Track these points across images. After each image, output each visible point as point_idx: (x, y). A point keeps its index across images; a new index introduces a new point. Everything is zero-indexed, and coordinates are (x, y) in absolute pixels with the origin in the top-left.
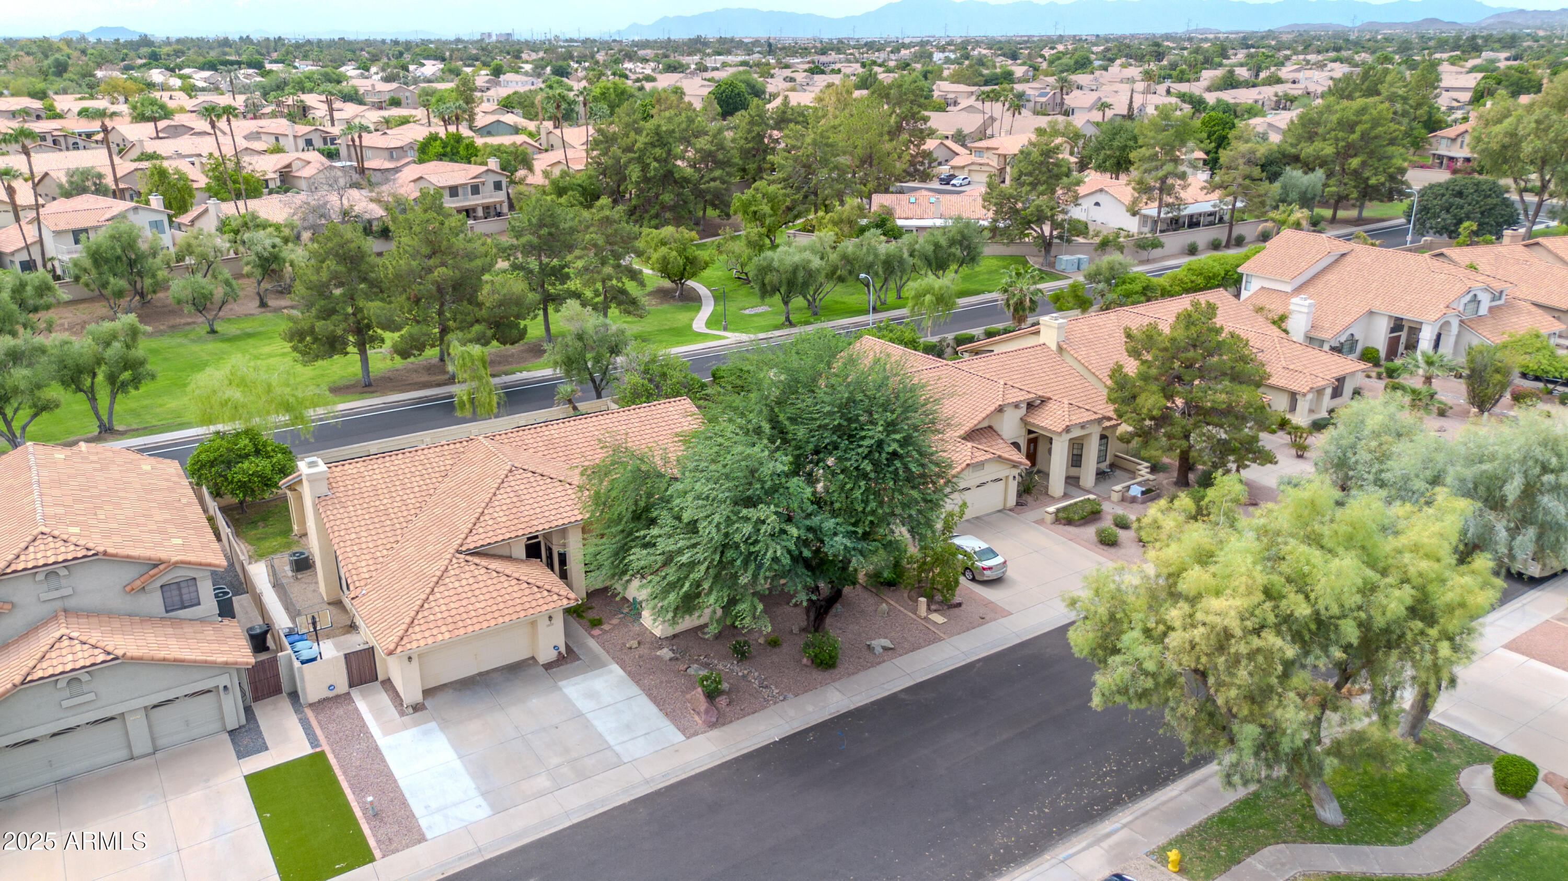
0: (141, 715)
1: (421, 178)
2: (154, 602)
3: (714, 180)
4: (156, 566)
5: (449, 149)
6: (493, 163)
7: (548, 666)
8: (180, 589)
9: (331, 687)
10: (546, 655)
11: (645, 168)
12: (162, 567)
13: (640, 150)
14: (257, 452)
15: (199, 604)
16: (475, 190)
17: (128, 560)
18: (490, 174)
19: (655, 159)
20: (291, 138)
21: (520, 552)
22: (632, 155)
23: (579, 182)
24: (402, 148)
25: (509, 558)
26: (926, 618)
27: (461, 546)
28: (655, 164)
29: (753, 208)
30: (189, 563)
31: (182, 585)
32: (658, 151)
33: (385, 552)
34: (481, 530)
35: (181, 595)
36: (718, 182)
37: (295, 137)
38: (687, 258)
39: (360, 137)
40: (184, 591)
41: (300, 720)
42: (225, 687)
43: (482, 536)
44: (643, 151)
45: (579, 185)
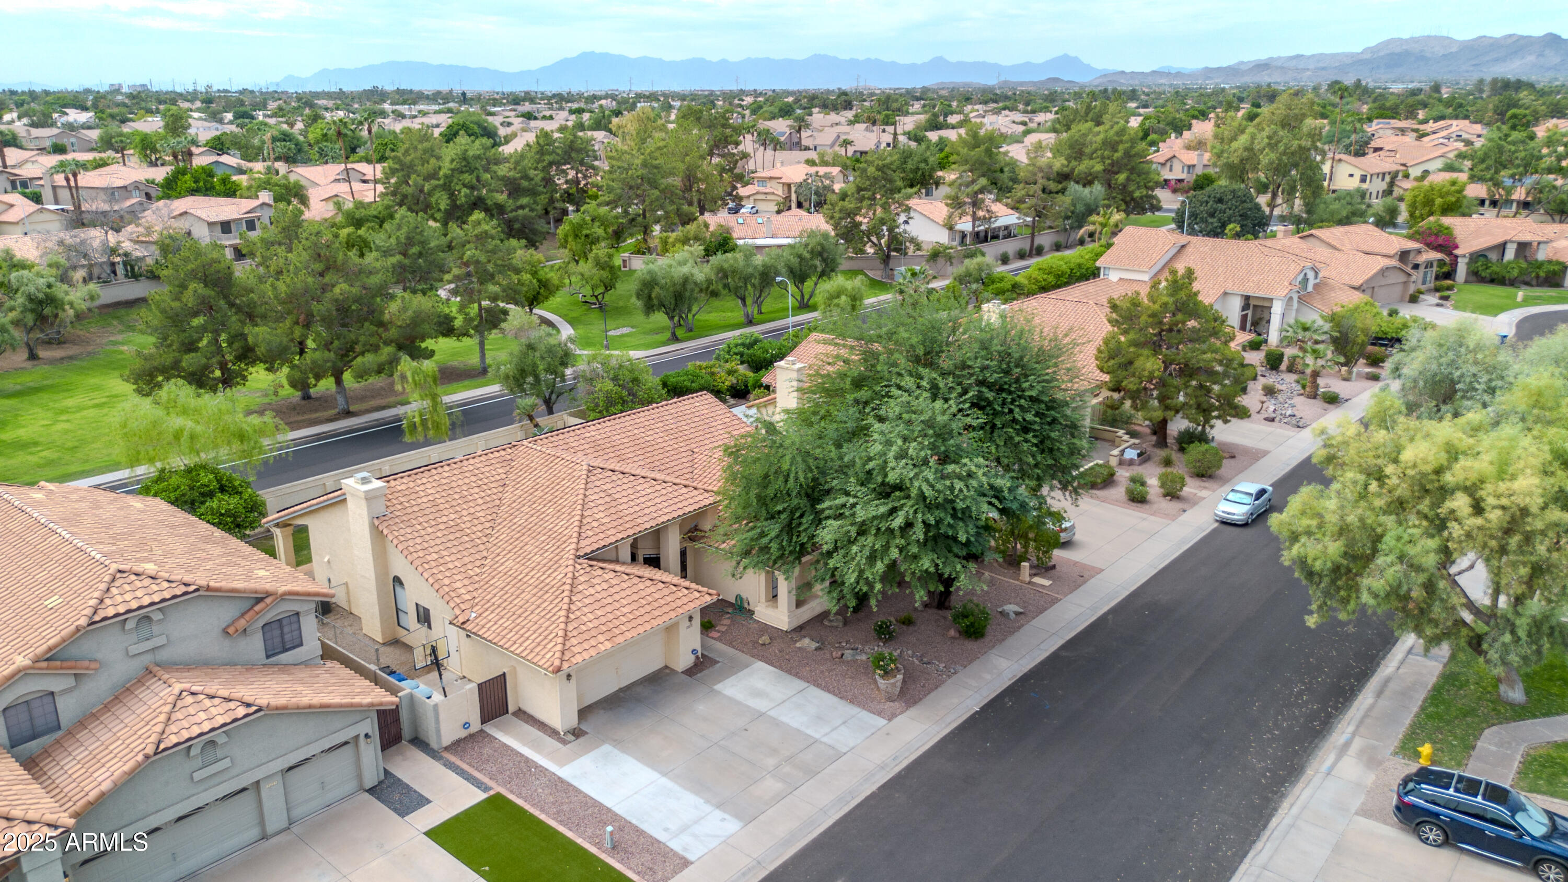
0: (277, 783)
1: (186, 213)
2: (255, 645)
3: (522, 207)
4: (261, 600)
5: (201, 184)
6: (265, 197)
7: (690, 672)
8: (281, 628)
9: (466, 725)
10: (684, 660)
11: (452, 196)
12: (268, 600)
13: (446, 176)
15: (301, 644)
16: (251, 225)
17: (231, 595)
18: (265, 207)
19: (465, 186)
22: (437, 182)
23: (375, 213)
24: (125, 187)
25: (617, 561)
26: (1030, 583)
27: (577, 550)
28: (465, 191)
29: (585, 232)
30: (297, 594)
31: (285, 622)
32: (467, 177)
34: (590, 533)
35: (282, 635)
36: (527, 210)
39: (74, 177)
40: (286, 629)
41: (445, 765)
42: (367, 736)
43: (594, 539)
44: (449, 178)
45: (376, 217)
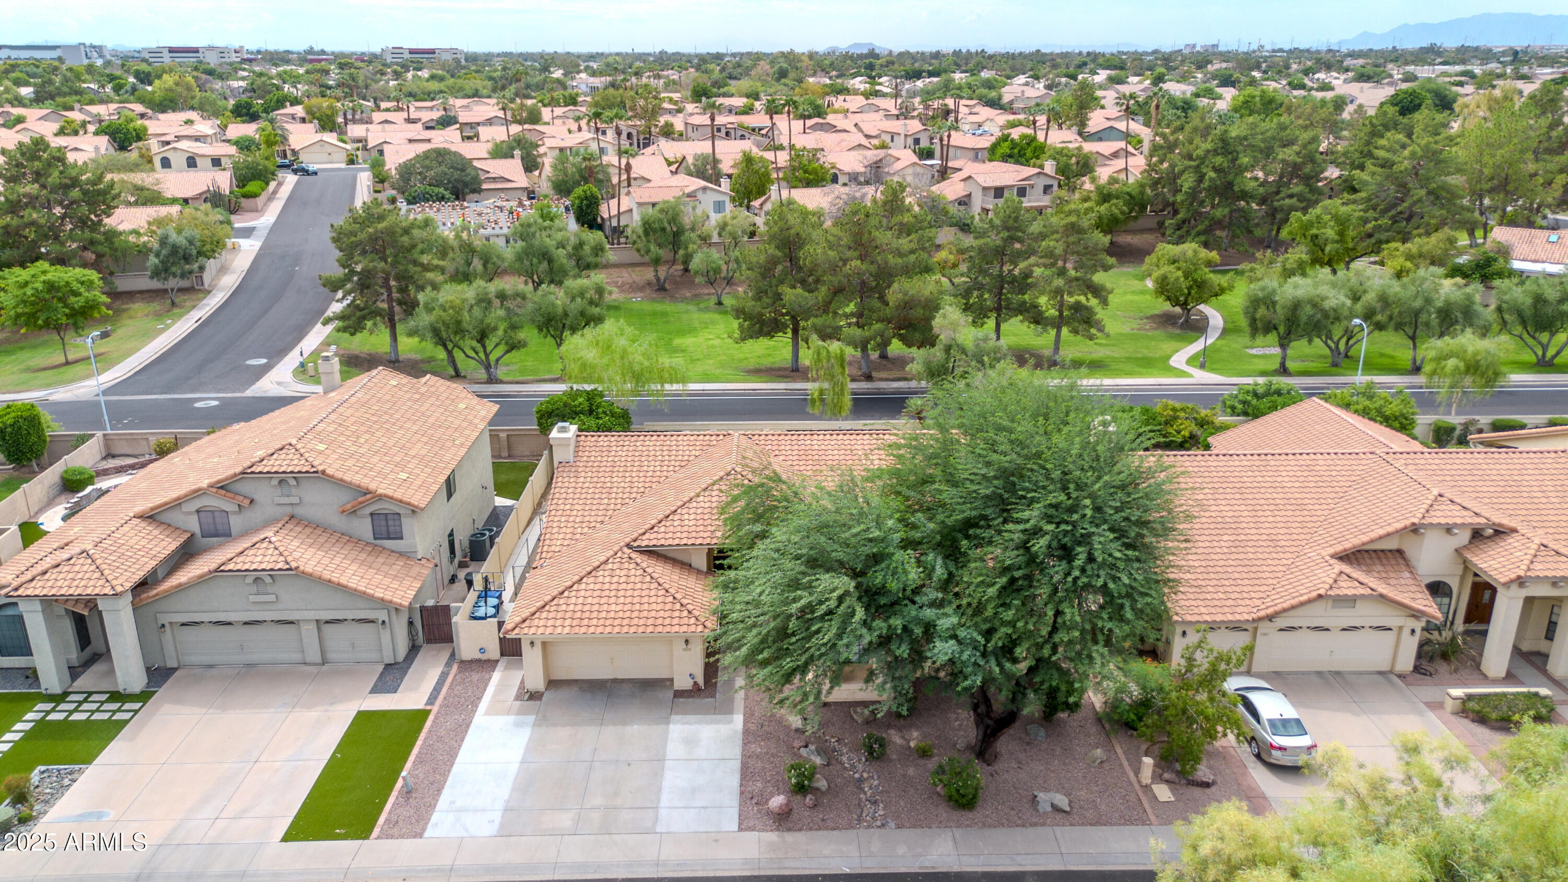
0: (313, 627)
1: (970, 177)
2: (364, 527)
3: (1291, 196)
4: (366, 494)
5: (1016, 151)
6: (1049, 167)
7: (679, 694)
8: (387, 520)
9: (482, 650)
10: (683, 682)
11: (1200, 177)
12: (368, 496)
13: (1198, 157)
14: (591, 412)
15: (402, 538)
16: (1022, 192)
17: (340, 483)
18: (1042, 177)
19: (1215, 169)
20: (902, 136)
21: (701, 562)
22: (1190, 163)
23: (1129, 190)
25: (686, 566)
27: (635, 541)
28: (1213, 174)
30: (392, 498)
31: (390, 517)
32: (1218, 160)
33: (586, 530)
34: (663, 529)
35: (387, 526)
36: (1295, 199)
37: (906, 136)
38: (1195, 281)
39: (949, 136)
40: (390, 523)
41: (443, 673)
42: (384, 622)
43: (660, 536)
44: (1202, 160)
45: (1128, 194)
